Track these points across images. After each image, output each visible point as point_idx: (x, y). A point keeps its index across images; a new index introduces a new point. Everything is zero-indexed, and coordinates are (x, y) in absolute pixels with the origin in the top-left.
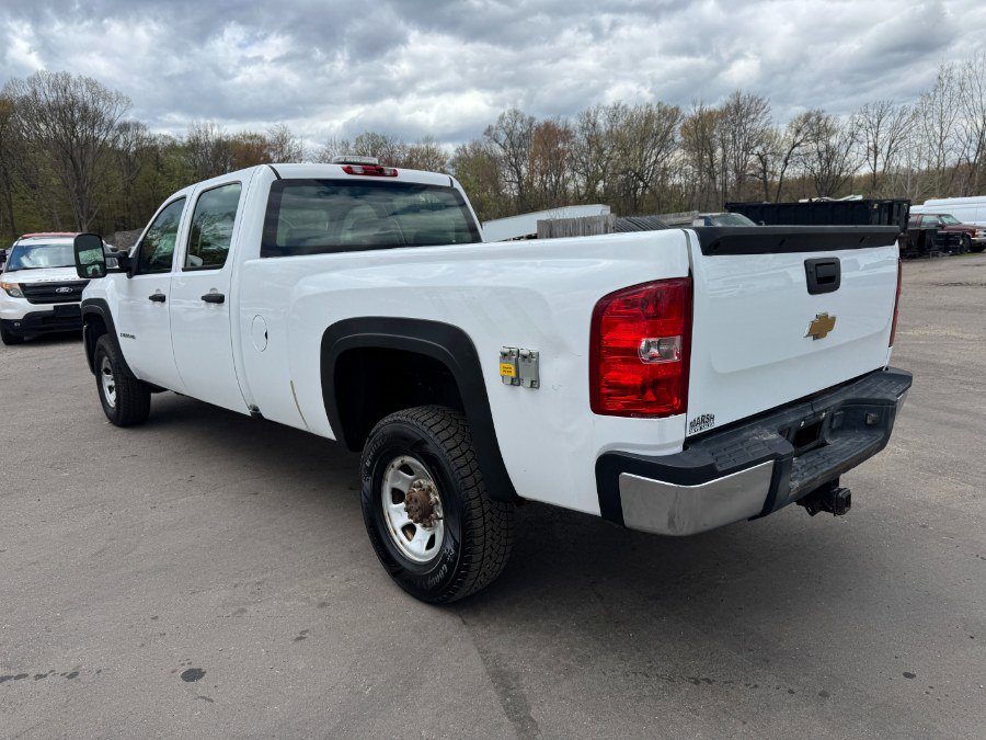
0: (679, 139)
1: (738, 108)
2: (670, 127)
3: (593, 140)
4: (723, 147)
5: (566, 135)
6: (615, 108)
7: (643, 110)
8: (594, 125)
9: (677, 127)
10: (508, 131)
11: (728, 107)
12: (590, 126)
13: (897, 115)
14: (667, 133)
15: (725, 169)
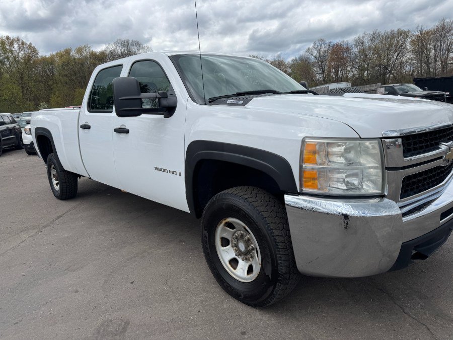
0: (409, 47)
1: (443, 28)
2: (405, 41)
3: (363, 52)
4: (435, 50)
5: (348, 49)
6: (374, 34)
7: (389, 33)
8: (362, 43)
9: (408, 41)
10: (317, 49)
11: (437, 29)
12: (360, 44)
14: (403, 44)
15: (436, 61)
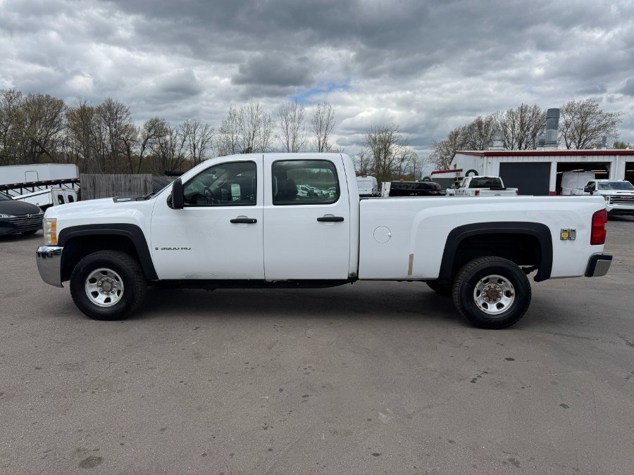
13: (204, 128)
